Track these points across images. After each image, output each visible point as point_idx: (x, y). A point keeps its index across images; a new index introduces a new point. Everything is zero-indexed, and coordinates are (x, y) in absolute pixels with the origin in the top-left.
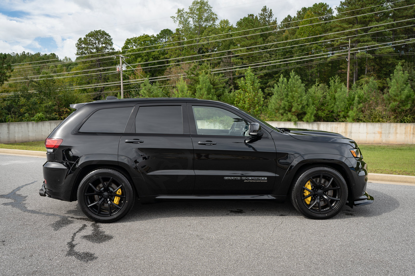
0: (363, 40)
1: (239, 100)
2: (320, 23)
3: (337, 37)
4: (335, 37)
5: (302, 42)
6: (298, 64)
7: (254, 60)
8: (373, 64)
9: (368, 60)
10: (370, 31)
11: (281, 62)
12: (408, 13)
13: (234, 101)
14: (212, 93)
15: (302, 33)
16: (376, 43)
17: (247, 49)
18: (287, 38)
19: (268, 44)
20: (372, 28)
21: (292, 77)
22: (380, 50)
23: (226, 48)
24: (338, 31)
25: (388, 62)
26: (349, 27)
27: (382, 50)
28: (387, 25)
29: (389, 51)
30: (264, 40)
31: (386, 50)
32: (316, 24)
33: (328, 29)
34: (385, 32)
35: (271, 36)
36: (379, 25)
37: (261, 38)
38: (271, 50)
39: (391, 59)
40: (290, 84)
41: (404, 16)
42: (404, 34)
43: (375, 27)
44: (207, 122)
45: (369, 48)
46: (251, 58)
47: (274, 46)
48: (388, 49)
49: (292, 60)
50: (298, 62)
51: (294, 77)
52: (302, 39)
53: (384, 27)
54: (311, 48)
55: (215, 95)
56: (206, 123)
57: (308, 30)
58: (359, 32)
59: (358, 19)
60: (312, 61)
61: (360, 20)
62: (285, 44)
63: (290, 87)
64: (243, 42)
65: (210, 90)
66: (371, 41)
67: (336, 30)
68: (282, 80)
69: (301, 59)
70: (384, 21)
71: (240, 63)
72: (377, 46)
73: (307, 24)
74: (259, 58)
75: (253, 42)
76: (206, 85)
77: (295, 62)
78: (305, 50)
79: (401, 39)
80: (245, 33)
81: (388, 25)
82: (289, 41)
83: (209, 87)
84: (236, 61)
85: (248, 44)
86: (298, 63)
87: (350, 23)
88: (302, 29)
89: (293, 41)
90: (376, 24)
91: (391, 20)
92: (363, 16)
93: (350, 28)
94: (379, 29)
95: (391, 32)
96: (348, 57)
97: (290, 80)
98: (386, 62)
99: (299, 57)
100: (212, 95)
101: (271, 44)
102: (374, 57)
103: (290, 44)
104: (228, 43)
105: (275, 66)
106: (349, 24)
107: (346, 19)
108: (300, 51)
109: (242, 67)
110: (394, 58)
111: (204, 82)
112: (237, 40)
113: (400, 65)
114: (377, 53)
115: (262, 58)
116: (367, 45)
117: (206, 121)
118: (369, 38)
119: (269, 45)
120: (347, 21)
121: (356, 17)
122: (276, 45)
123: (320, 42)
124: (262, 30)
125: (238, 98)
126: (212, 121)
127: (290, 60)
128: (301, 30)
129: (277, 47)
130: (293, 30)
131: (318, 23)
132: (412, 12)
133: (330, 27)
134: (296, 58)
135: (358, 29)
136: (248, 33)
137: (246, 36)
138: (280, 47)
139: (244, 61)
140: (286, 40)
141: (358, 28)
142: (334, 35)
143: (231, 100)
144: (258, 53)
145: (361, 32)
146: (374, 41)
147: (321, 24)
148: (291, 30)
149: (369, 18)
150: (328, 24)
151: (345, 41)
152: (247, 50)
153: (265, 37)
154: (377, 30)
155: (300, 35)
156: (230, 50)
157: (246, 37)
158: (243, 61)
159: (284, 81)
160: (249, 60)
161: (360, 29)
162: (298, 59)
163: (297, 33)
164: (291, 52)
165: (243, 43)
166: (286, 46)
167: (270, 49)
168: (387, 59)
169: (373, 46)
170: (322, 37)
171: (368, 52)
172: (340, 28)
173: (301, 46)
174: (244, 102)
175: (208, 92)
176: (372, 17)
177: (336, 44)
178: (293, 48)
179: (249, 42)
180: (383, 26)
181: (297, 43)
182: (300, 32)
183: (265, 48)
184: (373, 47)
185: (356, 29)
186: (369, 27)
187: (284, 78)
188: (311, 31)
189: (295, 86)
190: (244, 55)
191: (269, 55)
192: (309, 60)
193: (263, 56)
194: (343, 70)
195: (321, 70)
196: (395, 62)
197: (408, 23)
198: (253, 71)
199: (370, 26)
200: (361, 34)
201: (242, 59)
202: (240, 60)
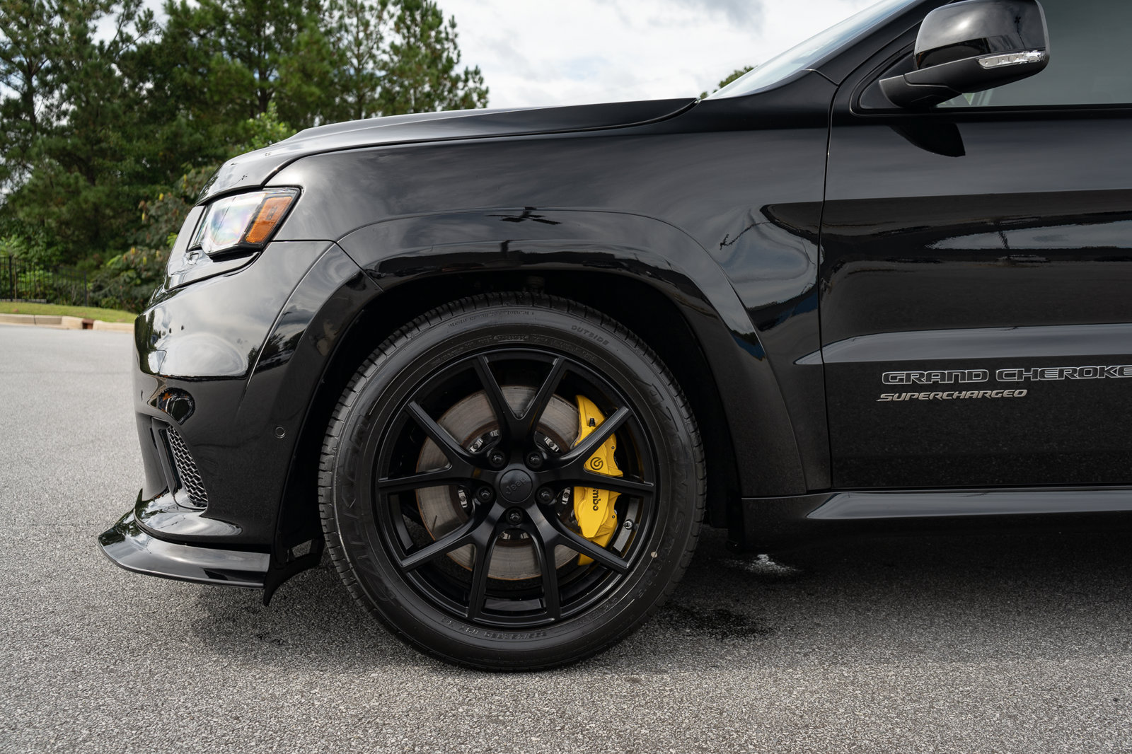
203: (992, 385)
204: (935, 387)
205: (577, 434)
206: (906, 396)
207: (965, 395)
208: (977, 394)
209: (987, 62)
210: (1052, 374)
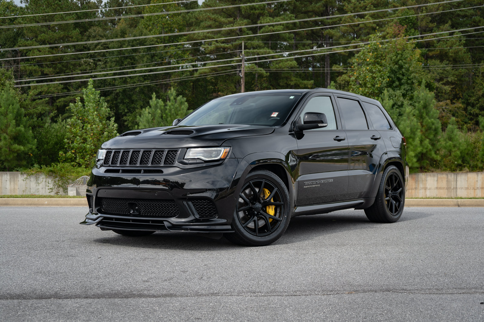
0: (252, 44)
1: (73, 136)
2: (179, 12)
3: (209, 38)
4: (206, 37)
5: (152, 42)
6: (145, 80)
7: (64, 69)
8: (266, 85)
9: (258, 79)
10: (262, 30)
11: (115, 74)
12: (315, 7)
13: (64, 138)
14: (24, 124)
15: (149, 26)
16: (271, 51)
17: (51, 48)
18: (123, 34)
19: (91, 42)
20: (264, 26)
21: (172, 98)
22: (278, 62)
23: (7, 42)
24: (210, 27)
25: (290, 82)
26: (229, 21)
27: (280, 63)
28: (286, 23)
29: (291, 64)
30: (81, 33)
31: (286, 63)
32: (173, 12)
33: (192, 22)
34: (284, 35)
35: (95, 28)
36: (274, 23)
37: (77, 29)
38: (96, 53)
39: (293, 79)
40: (170, 110)
41: (309, 11)
42: (311, 40)
43: (270, 26)
44: (22, 174)
45: (260, 59)
46: (59, 66)
47: (102, 46)
48: (289, 62)
49: (135, 72)
50: (145, 76)
51: (175, 99)
52: (151, 36)
53: (282, 27)
54: (167, 52)
55: (29, 127)
56: (20, 176)
57: (160, 22)
58: (244, 32)
59: (242, 11)
60: (168, 75)
61: (246, 12)
62: (121, 44)
63: (169, 114)
64: (43, 34)
65: (21, 118)
66: (263, 48)
67: (206, 25)
68: (155, 102)
69: (151, 71)
70: (281, 17)
71: (38, 72)
72: (273, 57)
73: (157, 11)
74: (74, 65)
75: (62, 36)
76: (13, 109)
77: (140, 76)
78: (157, 56)
79: (306, 47)
80: (45, 19)
81: (288, 23)
82: (127, 39)
83: (17, 112)
84: (30, 68)
85: (53, 38)
86: (145, 78)
87: (230, 16)
88: (150, 19)
89: (135, 40)
90: (270, 20)
91: (292, 16)
92: (250, 6)
93: (230, 23)
94: (275, 28)
95: (293, 35)
96: (242, 71)
97: (168, 103)
98: (286, 83)
99: (147, 67)
100: (25, 127)
101: (96, 42)
102: (268, 74)
103: (131, 44)
104: (12, 35)
105: (105, 80)
106: (228, 18)
107: (223, 9)
108: (148, 56)
109: (42, 81)
110: (297, 77)
111: (9, 102)
112: (30, 29)
113: (332, 85)
114: (273, 68)
115: (80, 65)
116: (258, 54)
117: (20, 172)
118: (261, 43)
119: (93, 44)
120: (224, 12)
121: (239, 7)
122: (105, 44)
123: (180, 45)
124: (78, 17)
125: (72, 132)
126: (34, 172)
127: (131, 73)
128: (147, 21)
129: (108, 48)
130: (133, 19)
131: (176, 12)
132: (321, 6)
133: (195, 20)
134: (141, 69)
135: (243, 27)
136: (51, 18)
137: (48, 23)
138: (113, 48)
139: (46, 70)
140: (124, 37)
141: (242, 24)
142: (205, 34)
143: (57, 136)
144: (72, 56)
145: (248, 32)
146: (268, 47)
147: (181, 13)
148: (128, 19)
149: (259, 10)
150: (192, 14)
151: (223, 45)
152: (50, 50)
153: (83, 28)
154: (272, 31)
155: (146, 29)
156: (16, 48)
157: (48, 27)
158: (43, 69)
159: (158, 104)
160: (55, 68)
161: (246, 28)
162: (146, 71)
163: (141, 26)
164: (133, 58)
165: (42, 36)
166: (124, 46)
167: (93, 50)
168: (287, 78)
169: (268, 56)
170: (185, 35)
171: (260, 65)
172: (214, 22)
173: (149, 49)
174: (82, 141)
175: (17, 121)
176: (263, 8)
177: (209, 49)
178: (135, 51)
179: (55, 34)
180: (280, 24)
181: (142, 42)
182: (147, 24)
183: (86, 48)
184: (265, 58)
185: (240, 27)
186: (259, 25)
187: (157, 99)
188: (165, 24)
189: (179, 112)
190: (46, 59)
191: (92, 61)
192: (164, 73)
193: (82, 62)
194: (219, 93)
195: (184, 91)
196: (300, 83)
197: (316, 23)
198: (63, 89)
199: (261, 23)
200: (248, 34)
201: (41, 66)
202: (36, 67)
203: (317, 184)
204: (311, 185)
205: (264, 196)
206: (307, 187)
207: (313, 186)
208: (315, 186)
209: (320, 125)
210: (323, 181)
